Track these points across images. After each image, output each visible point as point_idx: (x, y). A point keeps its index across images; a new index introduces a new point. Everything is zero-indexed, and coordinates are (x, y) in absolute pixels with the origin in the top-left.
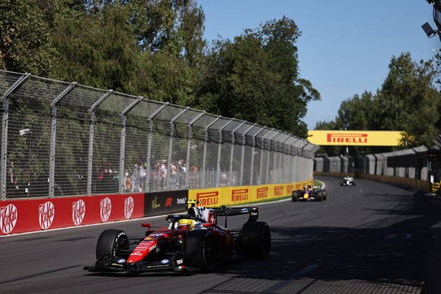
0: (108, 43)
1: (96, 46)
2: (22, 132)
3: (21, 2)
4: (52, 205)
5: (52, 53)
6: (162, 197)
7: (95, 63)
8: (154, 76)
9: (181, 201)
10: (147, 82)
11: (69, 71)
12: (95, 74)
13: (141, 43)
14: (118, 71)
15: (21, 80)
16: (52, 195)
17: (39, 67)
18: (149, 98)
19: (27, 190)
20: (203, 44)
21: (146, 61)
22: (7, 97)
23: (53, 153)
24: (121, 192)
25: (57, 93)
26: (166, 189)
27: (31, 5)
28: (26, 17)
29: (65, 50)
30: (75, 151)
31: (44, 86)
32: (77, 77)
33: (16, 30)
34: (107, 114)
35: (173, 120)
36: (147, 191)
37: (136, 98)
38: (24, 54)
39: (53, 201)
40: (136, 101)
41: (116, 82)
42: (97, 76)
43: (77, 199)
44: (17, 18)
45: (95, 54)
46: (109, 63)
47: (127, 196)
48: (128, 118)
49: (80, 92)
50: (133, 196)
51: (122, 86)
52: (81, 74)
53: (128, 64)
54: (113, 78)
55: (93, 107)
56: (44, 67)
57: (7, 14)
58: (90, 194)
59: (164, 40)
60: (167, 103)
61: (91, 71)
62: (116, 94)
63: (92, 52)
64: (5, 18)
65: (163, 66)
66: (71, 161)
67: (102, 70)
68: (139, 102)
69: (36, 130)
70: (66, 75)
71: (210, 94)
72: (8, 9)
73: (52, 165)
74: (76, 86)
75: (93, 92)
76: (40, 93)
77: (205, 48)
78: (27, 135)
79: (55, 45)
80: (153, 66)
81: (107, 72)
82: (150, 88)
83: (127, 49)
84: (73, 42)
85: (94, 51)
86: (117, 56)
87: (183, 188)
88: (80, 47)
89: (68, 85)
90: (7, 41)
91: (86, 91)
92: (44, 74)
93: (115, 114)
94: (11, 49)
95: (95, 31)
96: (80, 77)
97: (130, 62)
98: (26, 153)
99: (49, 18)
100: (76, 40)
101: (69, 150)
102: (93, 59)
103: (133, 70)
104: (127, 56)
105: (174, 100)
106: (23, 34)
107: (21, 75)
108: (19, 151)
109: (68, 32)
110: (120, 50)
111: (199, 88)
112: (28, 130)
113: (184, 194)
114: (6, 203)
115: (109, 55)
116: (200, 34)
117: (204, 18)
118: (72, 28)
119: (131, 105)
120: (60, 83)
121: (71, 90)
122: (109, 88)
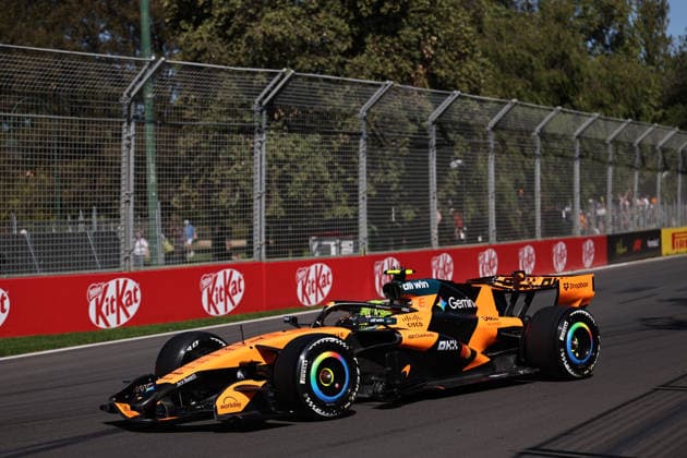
0: (551, 48)
1: (535, 53)
2: (454, 165)
3: (444, 4)
4: (494, 254)
5: (483, 64)
6: (629, 239)
7: (535, 74)
8: (611, 88)
9: (653, 244)
10: (601, 95)
11: (504, 86)
12: (537, 87)
13: (590, 44)
14: (563, 82)
15: (449, 100)
16: (493, 240)
17: (468, 83)
18: (606, 115)
19: (462, 236)
20: (668, 41)
21: (599, 68)
22: (434, 123)
23: (492, 189)
24: (577, 233)
25: (492, 115)
26: (631, 230)
27: (454, 6)
28: (450, 21)
29: (497, 60)
30: (517, 185)
31: (476, 107)
32: (514, 93)
33: (439, 39)
34: (554, 136)
35: (638, 141)
36: (610, 231)
37: (590, 116)
38: (451, 68)
39: (495, 248)
40: (591, 120)
41: (562, 96)
42: (539, 90)
43: (523, 245)
44: (438, 23)
45: (534, 63)
46: (554, 73)
47: (585, 240)
48: (581, 141)
49: (519, 111)
50: (593, 239)
51: (571, 102)
52: (520, 88)
53: (576, 74)
54: (558, 92)
55: (538, 129)
56: (475, 82)
57: (426, 19)
58: (539, 238)
59: (618, 40)
60: (630, 120)
61: (530, 84)
62: (564, 112)
63: (530, 60)
64: (424, 24)
65: (621, 73)
66: (512, 198)
67: (545, 83)
68: (594, 121)
69: (470, 161)
70: (500, 91)
71: (680, 106)
72: (428, 12)
73: (492, 204)
74: (516, 104)
75: (536, 111)
76: (473, 115)
77: (670, 46)
78: (460, 168)
79: (485, 54)
80: (608, 74)
81: (552, 85)
82: (606, 102)
83: (575, 54)
84: (507, 49)
85: (534, 59)
86: (563, 65)
87: (653, 227)
88: (515, 54)
89: (506, 103)
90: (428, 52)
91: (527, 110)
92: (476, 92)
93: (565, 137)
94: (433, 63)
95: (534, 33)
96: (518, 93)
97: (578, 70)
98: (458, 188)
99: (477, 21)
100: (510, 46)
101: (510, 185)
102: (532, 69)
103: (582, 80)
104: (574, 64)
105: (638, 116)
106: (448, 44)
107: (448, 95)
108: (450, 187)
109: (499, 37)
110: (565, 56)
111: (665, 99)
112: (459, 161)
113: (656, 234)
114: (438, 253)
115: (552, 63)
116: (662, 28)
117: (668, 8)
118: (503, 33)
119: (584, 125)
120: (495, 102)
121: (510, 109)
122: (555, 106)
